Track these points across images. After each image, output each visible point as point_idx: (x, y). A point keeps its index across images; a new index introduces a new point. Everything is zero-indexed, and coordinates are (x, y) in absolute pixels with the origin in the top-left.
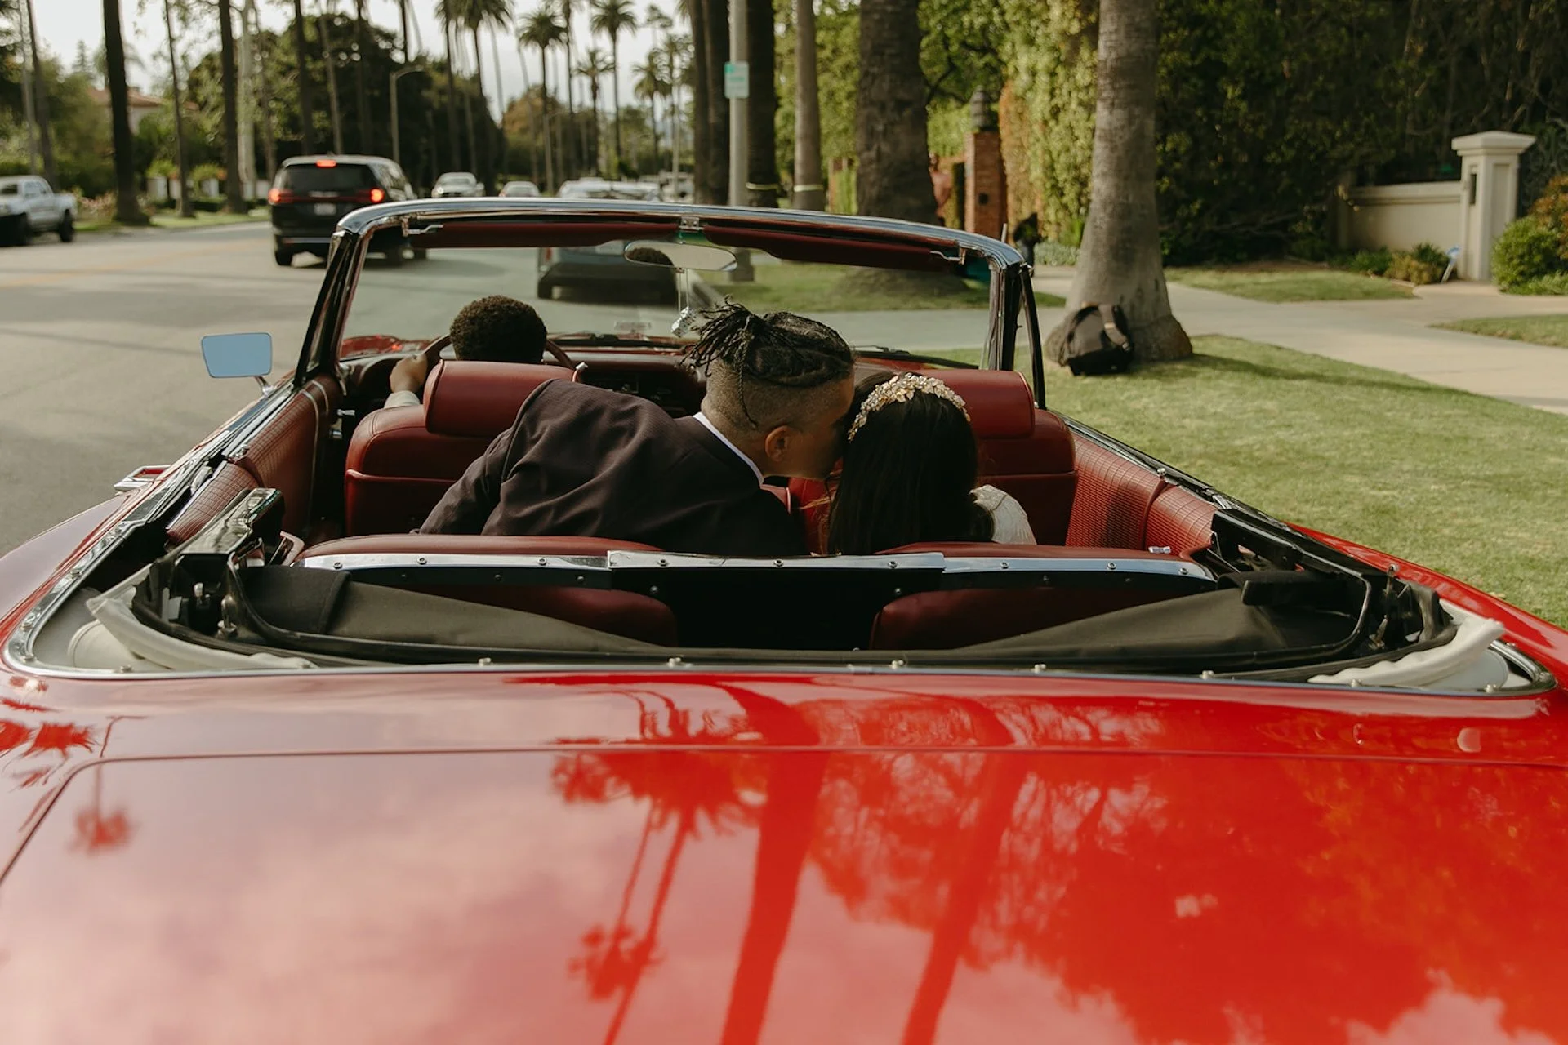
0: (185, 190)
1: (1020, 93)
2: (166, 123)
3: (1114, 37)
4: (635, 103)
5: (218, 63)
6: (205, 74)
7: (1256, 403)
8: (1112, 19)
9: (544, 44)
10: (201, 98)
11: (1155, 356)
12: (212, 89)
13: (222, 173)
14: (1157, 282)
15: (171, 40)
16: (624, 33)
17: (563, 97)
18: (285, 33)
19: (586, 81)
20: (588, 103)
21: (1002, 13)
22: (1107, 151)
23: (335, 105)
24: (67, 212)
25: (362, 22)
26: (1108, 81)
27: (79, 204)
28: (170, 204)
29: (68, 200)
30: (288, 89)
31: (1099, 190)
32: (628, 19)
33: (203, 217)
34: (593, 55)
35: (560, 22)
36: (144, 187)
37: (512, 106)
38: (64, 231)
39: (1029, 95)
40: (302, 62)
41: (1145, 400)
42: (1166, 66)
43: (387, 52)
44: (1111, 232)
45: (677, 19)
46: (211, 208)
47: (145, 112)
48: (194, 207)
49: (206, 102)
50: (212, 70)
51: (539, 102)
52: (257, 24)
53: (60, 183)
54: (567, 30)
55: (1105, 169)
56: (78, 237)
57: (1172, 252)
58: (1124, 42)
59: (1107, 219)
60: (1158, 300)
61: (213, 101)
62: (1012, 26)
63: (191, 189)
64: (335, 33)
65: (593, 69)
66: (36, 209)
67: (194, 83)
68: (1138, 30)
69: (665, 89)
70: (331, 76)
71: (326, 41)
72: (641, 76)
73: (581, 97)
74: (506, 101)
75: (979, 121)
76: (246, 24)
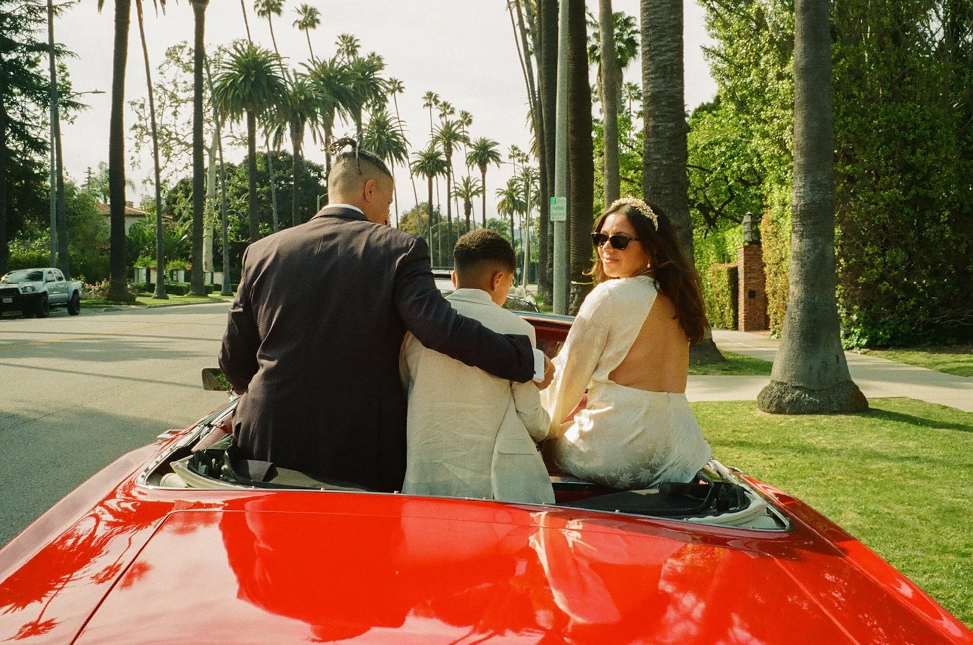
0: (161, 278)
1: (775, 218)
2: (149, 229)
3: (802, 190)
4: (498, 218)
5: (191, 186)
6: (180, 194)
7: (901, 443)
8: (800, 178)
9: (431, 174)
10: (176, 212)
11: (835, 409)
12: (184, 205)
13: (188, 266)
14: (837, 357)
15: (158, 170)
16: (491, 166)
17: (444, 213)
18: (240, 166)
19: (461, 201)
20: (463, 217)
21: (760, 161)
22: (799, 267)
23: (275, 217)
24: (76, 292)
25: (298, 157)
26: (798, 220)
27: (83, 286)
28: (150, 288)
29: (76, 284)
30: (240, 206)
31: (793, 293)
32: (495, 156)
33: (173, 298)
34: (467, 183)
35: (443, 158)
36: (132, 275)
37: (405, 219)
38: (73, 306)
39: (781, 220)
40: (253, 186)
41: (820, 438)
42: (884, 200)
43: (315, 179)
44: (802, 322)
45: (532, 156)
46: (179, 291)
47: (135, 221)
48: (165, 290)
49: (180, 214)
50: (187, 192)
51: (425, 216)
52: (221, 159)
53: (71, 272)
54: (448, 163)
55: (797, 279)
56: (82, 310)
57: (892, 338)
58: (809, 193)
59: (799, 313)
60: (839, 369)
61: (185, 214)
62: (768, 170)
63: (165, 277)
64: (278, 166)
65: (467, 193)
66: (52, 290)
67: (172, 201)
68: (820, 185)
69: (522, 208)
70: (274, 197)
71: (271, 172)
72: (504, 197)
73: (458, 212)
74: (400, 215)
75: (747, 237)
76: (213, 159)
